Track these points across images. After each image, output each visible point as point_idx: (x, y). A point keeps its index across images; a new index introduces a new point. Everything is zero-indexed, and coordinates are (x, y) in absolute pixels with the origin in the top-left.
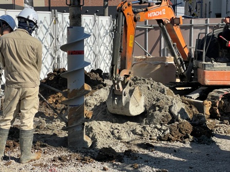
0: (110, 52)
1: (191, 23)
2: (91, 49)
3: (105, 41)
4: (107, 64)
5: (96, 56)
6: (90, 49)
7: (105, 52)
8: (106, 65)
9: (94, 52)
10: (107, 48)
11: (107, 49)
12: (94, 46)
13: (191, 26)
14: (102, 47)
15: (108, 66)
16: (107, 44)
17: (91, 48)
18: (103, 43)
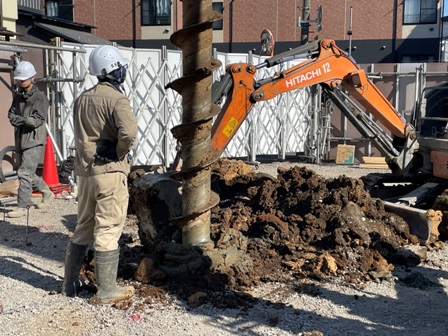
0: (306, 118)
1: (395, 70)
2: (274, 113)
3: (297, 100)
4: (301, 138)
5: (281, 123)
6: (271, 113)
7: (296, 117)
8: (299, 139)
9: (278, 118)
10: (301, 111)
11: (302, 113)
12: (279, 107)
13: (395, 76)
14: (293, 109)
15: (301, 140)
16: (302, 105)
17: (273, 111)
18: (295, 103)
